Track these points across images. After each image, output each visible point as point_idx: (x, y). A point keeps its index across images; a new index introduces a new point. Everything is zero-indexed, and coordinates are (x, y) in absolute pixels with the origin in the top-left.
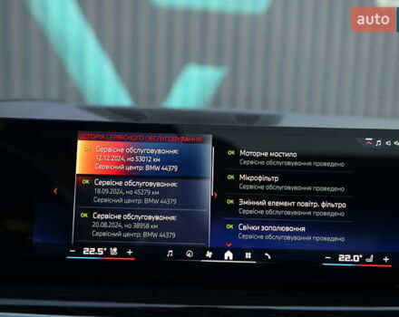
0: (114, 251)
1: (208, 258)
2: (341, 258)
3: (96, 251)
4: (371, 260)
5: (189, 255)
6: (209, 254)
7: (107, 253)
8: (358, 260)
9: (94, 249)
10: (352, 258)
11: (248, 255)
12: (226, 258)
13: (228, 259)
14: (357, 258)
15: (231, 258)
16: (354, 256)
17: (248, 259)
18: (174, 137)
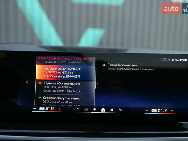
0: (53, 108)
1: (94, 111)
2: (153, 110)
3: (45, 108)
4: (166, 111)
5: (86, 110)
6: (95, 109)
7: (50, 109)
8: (160, 111)
9: (44, 108)
10: (157, 110)
11: (112, 110)
12: (102, 111)
13: (103, 112)
14: (159, 110)
15: (104, 111)
16: (158, 110)
17: (112, 112)
18: (79, 58)
